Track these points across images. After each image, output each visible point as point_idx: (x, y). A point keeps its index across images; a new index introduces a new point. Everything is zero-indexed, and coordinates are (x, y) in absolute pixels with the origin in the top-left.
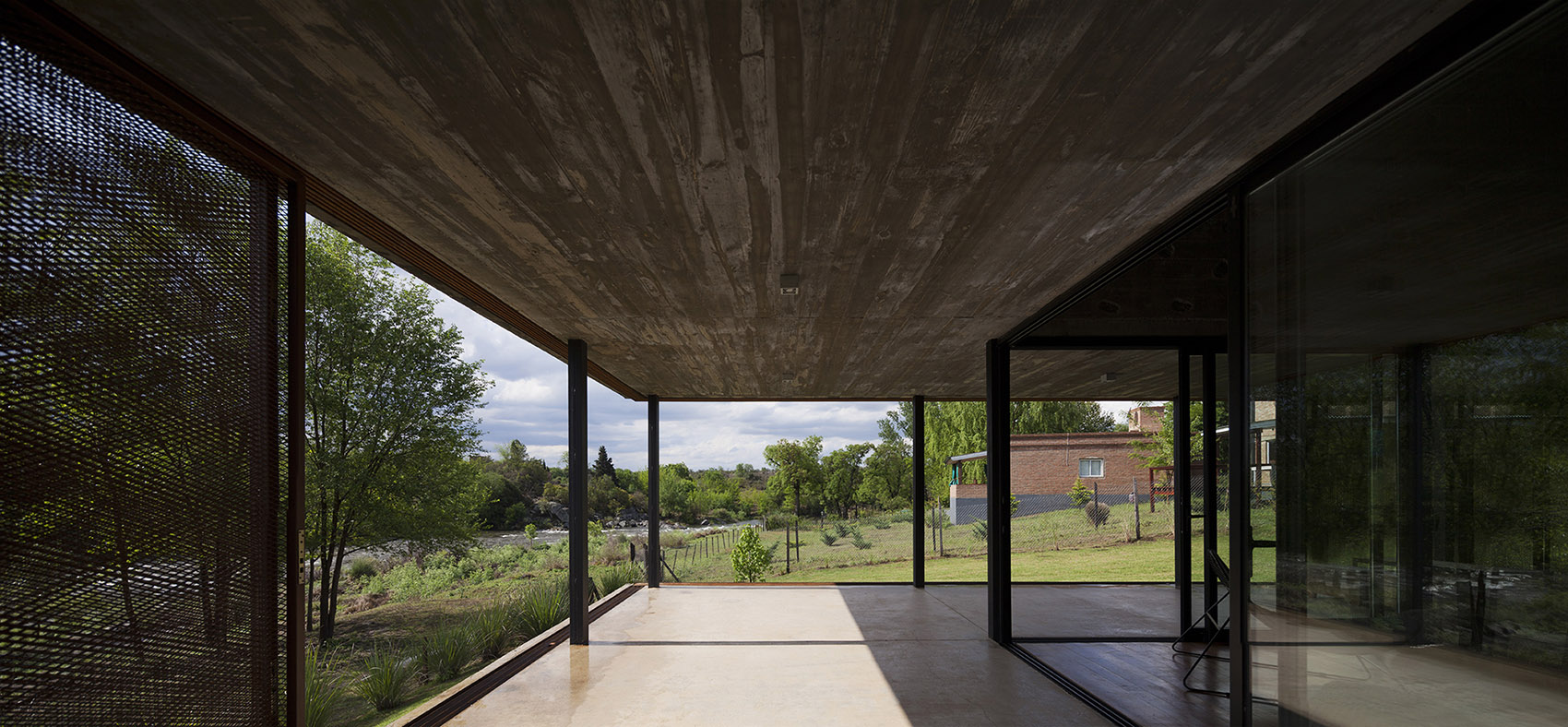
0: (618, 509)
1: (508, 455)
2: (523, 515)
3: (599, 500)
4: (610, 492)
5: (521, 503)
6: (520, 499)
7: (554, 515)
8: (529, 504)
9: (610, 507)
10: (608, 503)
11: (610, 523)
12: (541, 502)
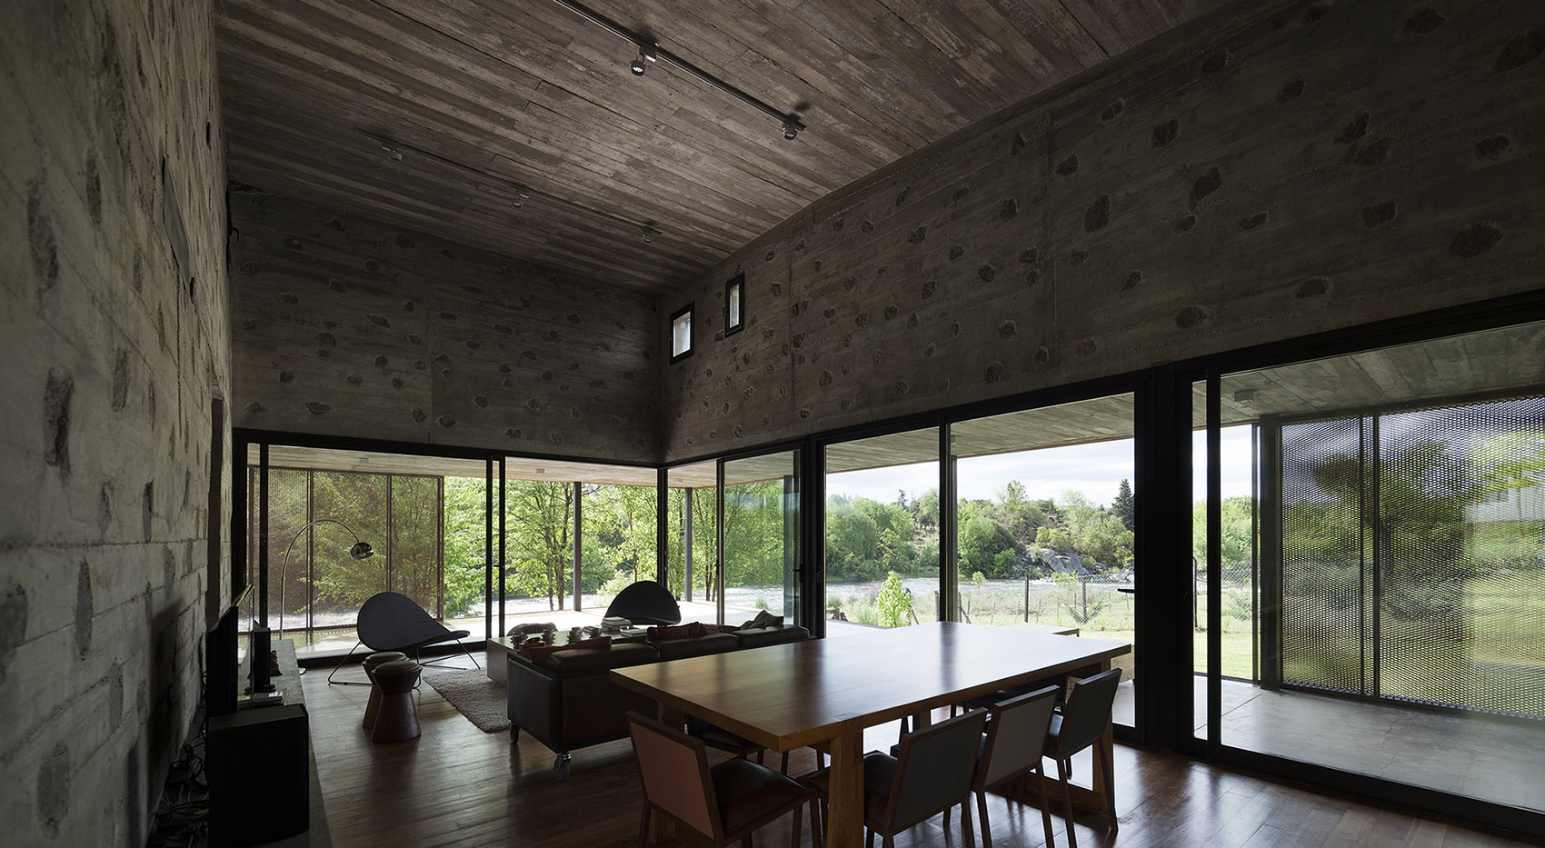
0: (1126, 559)
1: (1004, 498)
2: (1012, 563)
3: (1103, 547)
4: (1118, 537)
5: (1011, 549)
6: (1011, 544)
7: (1047, 564)
8: (1021, 551)
9: (1116, 555)
10: (1114, 552)
11: (1115, 576)
12: (1033, 550)
